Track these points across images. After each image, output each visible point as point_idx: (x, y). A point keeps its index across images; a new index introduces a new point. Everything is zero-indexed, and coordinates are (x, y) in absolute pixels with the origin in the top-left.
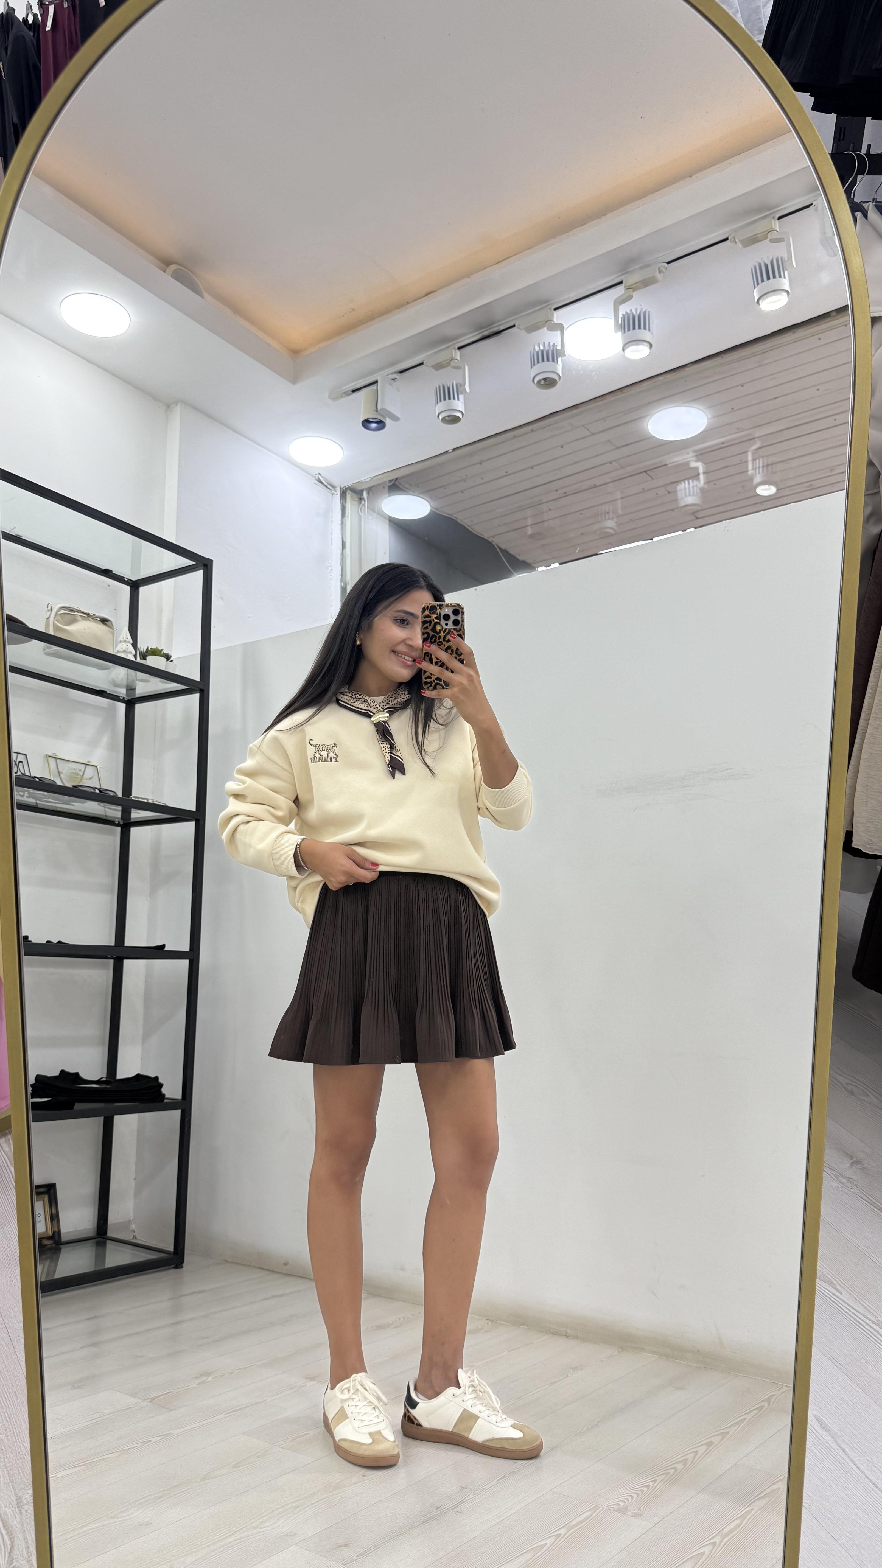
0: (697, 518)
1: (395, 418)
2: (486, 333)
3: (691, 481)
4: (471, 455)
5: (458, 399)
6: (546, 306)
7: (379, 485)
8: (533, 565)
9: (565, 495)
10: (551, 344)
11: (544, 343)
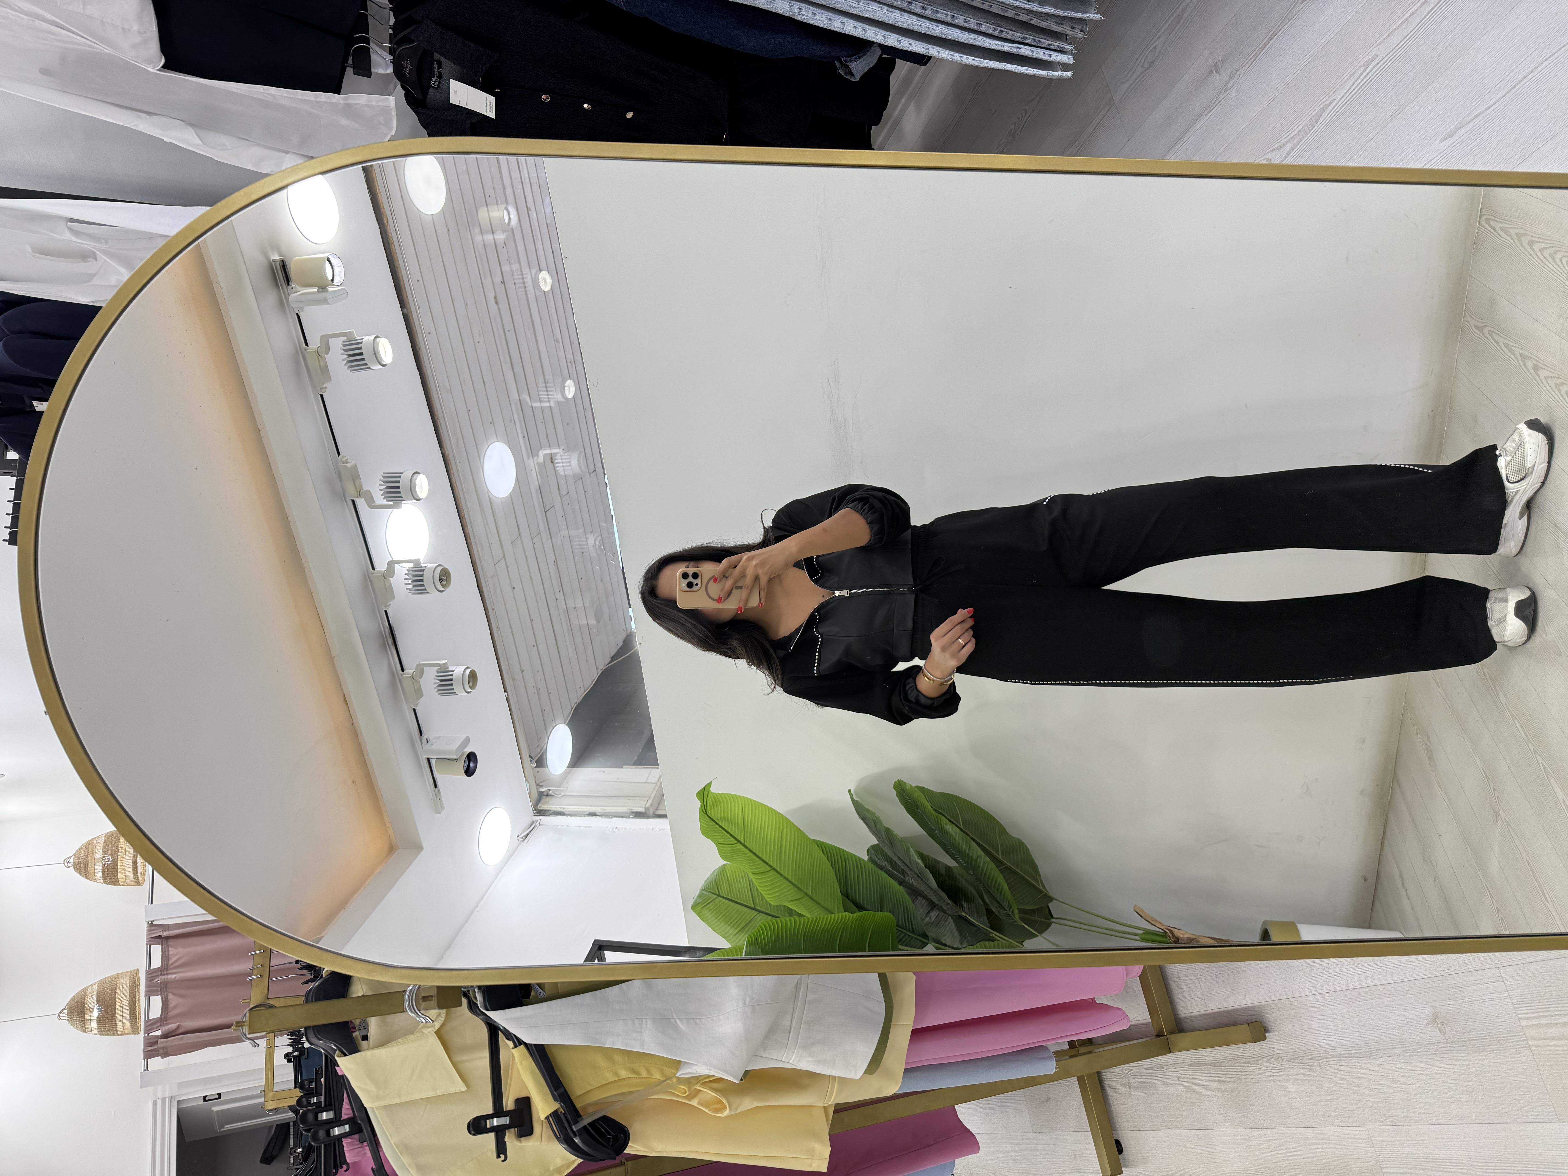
0: (595, 470)
1: (467, 741)
2: (390, 641)
3: (556, 461)
4: (514, 679)
5: (453, 671)
6: (369, 578)
7: (535, 777)
8: (629, 632)
9: (561, 591)
10: (407, 572)
11: (405, 579)
